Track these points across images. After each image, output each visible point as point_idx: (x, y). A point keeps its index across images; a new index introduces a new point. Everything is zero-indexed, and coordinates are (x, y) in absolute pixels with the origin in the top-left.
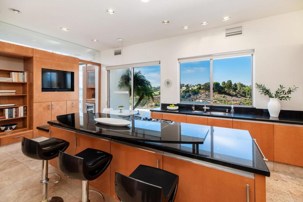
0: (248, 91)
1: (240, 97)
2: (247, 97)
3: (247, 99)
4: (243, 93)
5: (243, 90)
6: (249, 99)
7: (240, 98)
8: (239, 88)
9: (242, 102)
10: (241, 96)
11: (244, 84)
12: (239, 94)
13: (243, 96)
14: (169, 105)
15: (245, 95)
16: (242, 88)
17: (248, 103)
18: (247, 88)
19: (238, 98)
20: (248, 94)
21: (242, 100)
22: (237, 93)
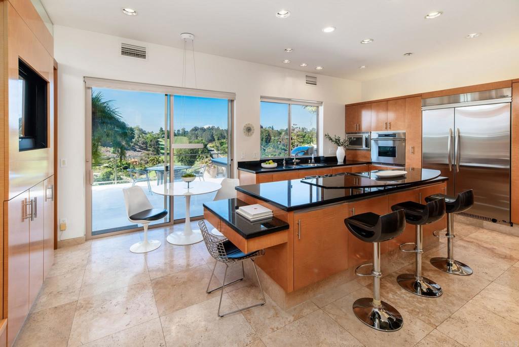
0: (151, 141)
1: (139, 150)
2: (150, 150)
3: (150, 152)
4: (143, 144)
5: (143, 140)
6: (152, 153)
7: (139, 153)
8: (136, 136)
9: (144, 158)
10: (141, 148)
11: (144, 129)
12: (137, 145)
13: (144, 149)
14: (264, 161)
15: (147, 146)
16: (141, 136)
17: (153, 160)
18: (148, 136)
19: (137, 153)
20: (150, 145)
21: (143, 154)
22: (135, 144)
